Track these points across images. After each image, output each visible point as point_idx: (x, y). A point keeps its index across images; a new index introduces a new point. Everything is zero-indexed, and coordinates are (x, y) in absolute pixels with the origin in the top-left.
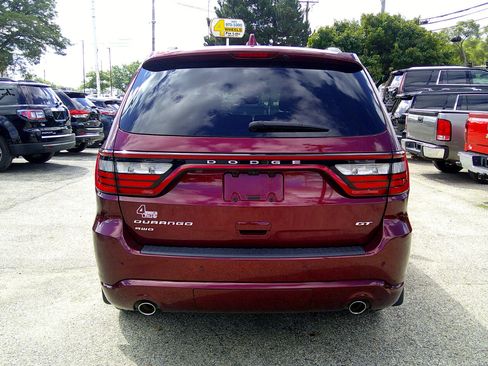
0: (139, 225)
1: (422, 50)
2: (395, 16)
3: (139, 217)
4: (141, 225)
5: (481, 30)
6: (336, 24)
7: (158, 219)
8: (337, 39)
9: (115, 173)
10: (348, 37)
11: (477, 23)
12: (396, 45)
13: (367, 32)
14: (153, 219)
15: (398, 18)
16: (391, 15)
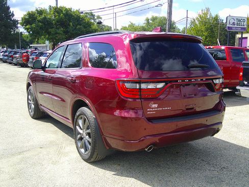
0: (149, 111)
1: (85, 27)
2: (69, 9)
3: (150, 108)
4: (151, 111)
5: (96, 17)
6: (37, 10)
7: (158, 108)
8: (39, 18)
9: (140, 89)
10: (45, 18)
11: (94, 14)
12: (71, 24)
13: (55, 16)
14: (156, 108)
15: (70, 10)
16: (67, 8)
